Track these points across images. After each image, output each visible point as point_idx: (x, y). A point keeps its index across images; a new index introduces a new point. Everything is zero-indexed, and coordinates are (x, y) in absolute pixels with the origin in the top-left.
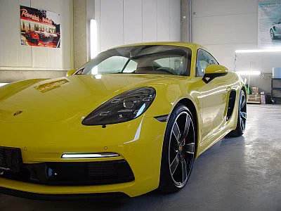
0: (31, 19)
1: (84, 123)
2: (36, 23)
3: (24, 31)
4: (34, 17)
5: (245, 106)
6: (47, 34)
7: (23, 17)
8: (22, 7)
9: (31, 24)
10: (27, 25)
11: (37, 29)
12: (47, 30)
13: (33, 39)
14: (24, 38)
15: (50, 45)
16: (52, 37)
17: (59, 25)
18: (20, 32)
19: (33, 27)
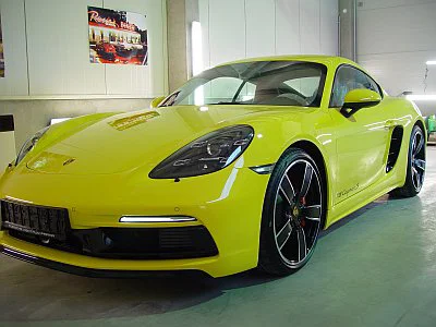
0: (103, 25)
1: (153, 175)
2: (111, 30)
3: (94, 43)
4: (108, 22)
5: (423, 149)
6: (128, 46)
7: (92, 22)
8: (90, 9)
9: (105, 31)
10: (98, 34)
11: (113, 39)
12: (128, 39)
13: (106, 53)
14: (94, 53)
15: (132, 61)
16: (135, 49)
17: (145, 32)
18: (88, 45)
19: (106, 36)
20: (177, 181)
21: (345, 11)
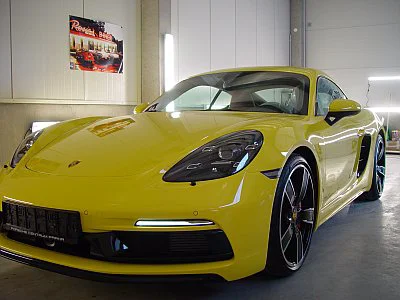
0: (84, 34)
1: (166, 178)
2: (91, 39)
3: (75, 51)
4: (88, 31)
5: (383, 157)
6: (105, 55)
7: (73, 31)
8: (72, 18)
9: (84, 40)
10: (78, 42)
11: (91, 47)
12: (105, 48)
14: (74, 60)
15: (109, 69)
16: (112, 58)
17: (121, 42)
18: (68, 52)
19: (86, 44)
20: (193, 184)
21: (296, 30)
